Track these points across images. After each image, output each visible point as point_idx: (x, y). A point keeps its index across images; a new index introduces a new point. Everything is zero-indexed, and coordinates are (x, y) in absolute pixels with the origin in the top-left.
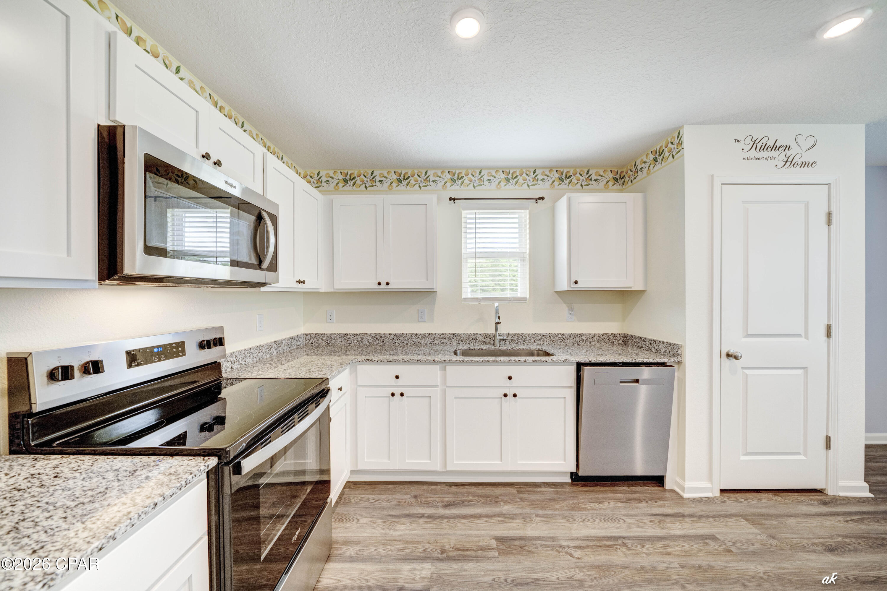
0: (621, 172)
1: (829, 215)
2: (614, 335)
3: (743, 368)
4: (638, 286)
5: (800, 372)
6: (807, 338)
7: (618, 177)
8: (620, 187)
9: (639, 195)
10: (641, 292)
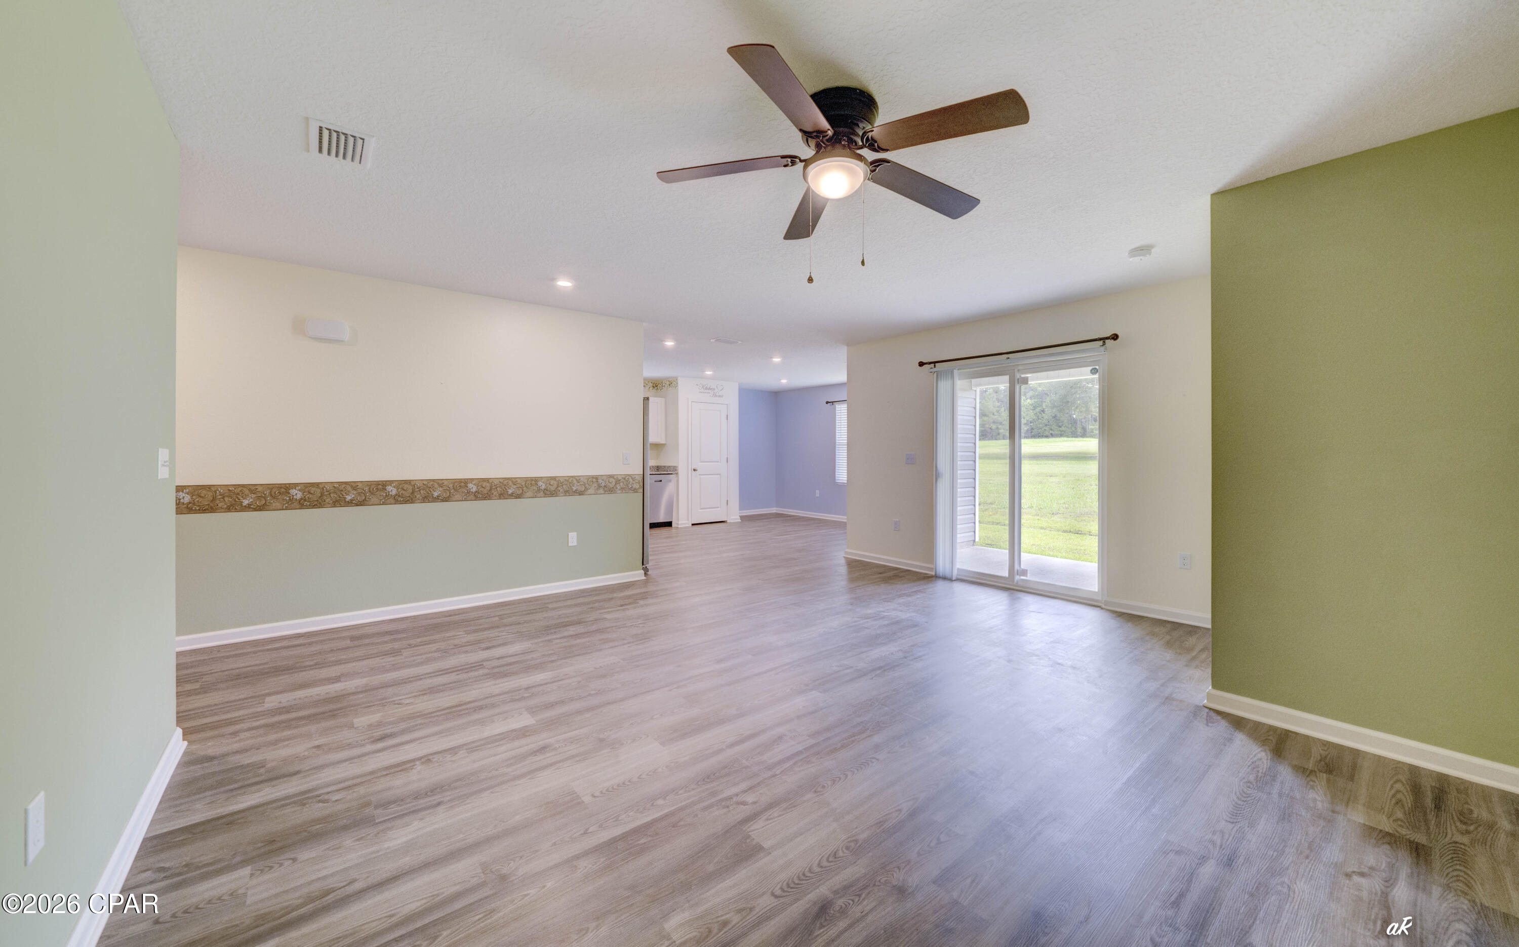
0: (656, 383)
1: (727, 416)
2: (653, 467)
3: (700, 475)
4: (663, 442)
5: (719, 476)
6: (721, 462)
7: (654, 385)
8: (655, 391)
9: (663, 399)
10: (665, 444)
